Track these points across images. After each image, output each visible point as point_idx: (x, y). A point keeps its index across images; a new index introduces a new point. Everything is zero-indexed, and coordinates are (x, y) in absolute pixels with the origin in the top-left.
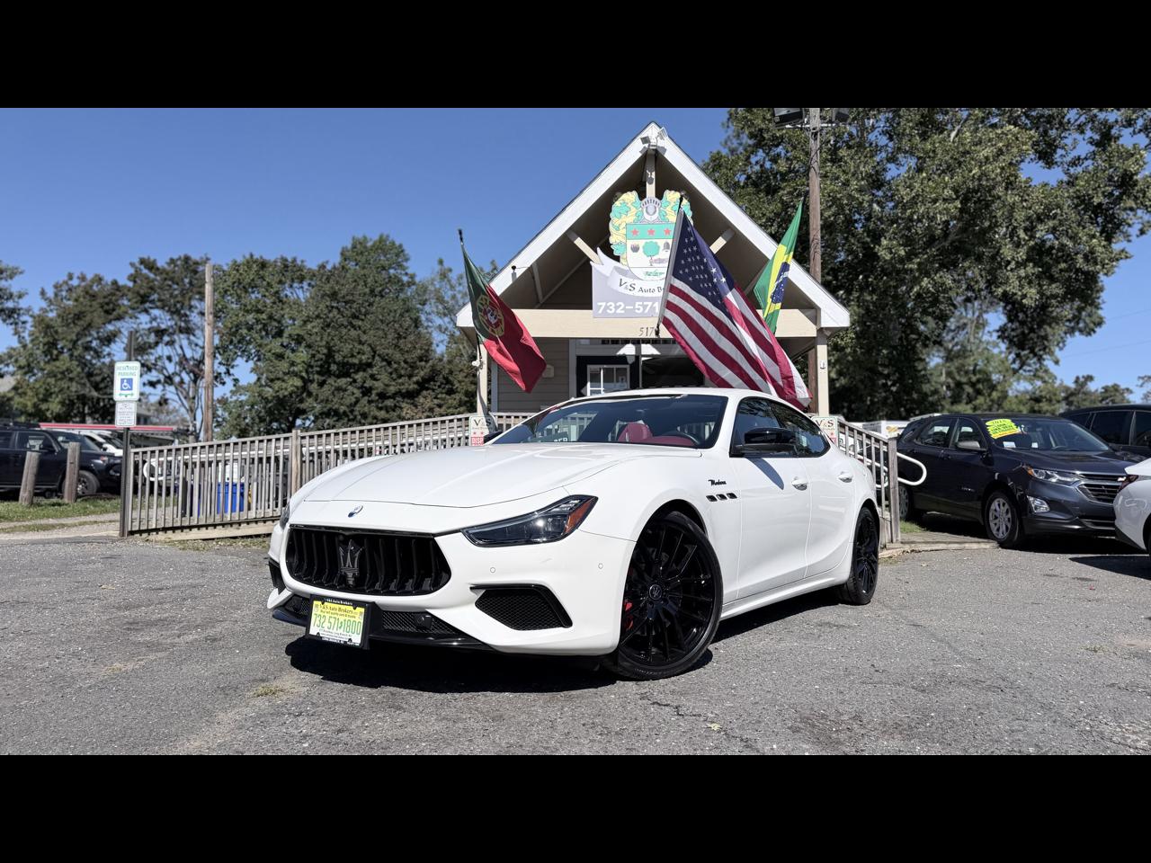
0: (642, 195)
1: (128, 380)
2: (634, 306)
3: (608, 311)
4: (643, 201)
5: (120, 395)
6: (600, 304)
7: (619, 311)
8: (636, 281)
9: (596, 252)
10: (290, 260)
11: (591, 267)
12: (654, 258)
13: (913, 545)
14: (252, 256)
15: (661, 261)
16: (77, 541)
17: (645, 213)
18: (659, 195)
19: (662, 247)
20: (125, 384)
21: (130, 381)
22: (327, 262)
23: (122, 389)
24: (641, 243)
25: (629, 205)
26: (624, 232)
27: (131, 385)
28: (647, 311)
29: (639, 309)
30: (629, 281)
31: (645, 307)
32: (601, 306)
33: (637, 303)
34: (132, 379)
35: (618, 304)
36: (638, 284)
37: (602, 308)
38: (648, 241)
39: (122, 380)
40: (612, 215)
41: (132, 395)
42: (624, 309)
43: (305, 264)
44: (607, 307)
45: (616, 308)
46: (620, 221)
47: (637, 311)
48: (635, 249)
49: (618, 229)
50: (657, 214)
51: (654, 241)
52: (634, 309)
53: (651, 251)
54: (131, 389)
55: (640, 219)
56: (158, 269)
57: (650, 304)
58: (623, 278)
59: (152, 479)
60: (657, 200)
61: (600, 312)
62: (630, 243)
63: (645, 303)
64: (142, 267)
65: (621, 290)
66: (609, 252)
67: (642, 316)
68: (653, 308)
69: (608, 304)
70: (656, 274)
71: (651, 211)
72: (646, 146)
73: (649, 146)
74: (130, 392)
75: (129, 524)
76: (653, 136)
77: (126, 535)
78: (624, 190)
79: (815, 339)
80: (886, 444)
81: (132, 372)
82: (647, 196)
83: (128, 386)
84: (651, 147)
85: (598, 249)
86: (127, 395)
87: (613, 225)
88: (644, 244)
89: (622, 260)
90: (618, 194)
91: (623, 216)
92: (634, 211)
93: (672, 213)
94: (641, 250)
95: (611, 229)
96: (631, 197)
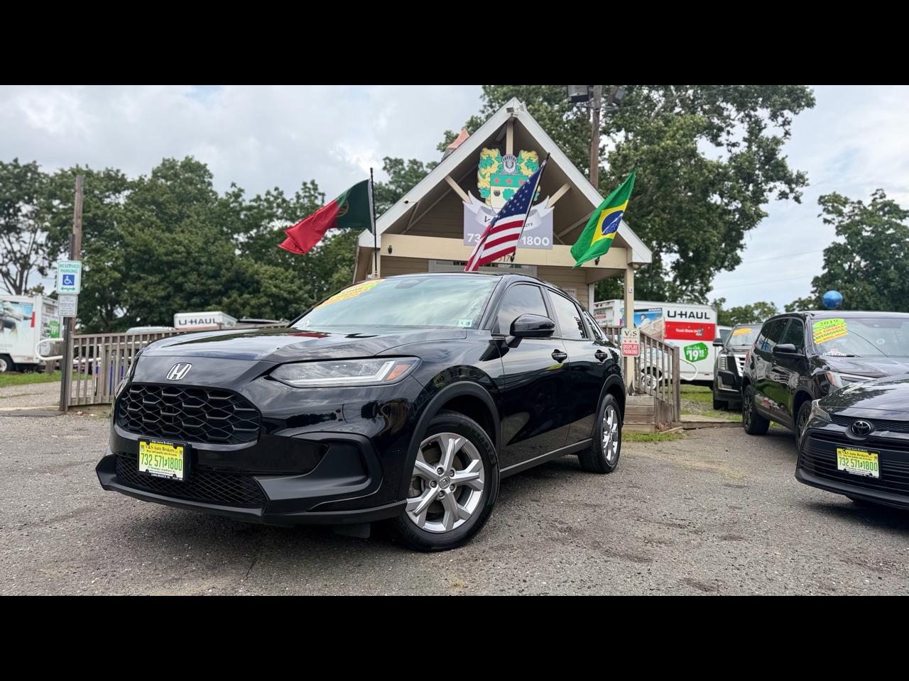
0: (503, 153)
1: (69, 276)
3: (476, 241)
4: (504, 157)
5: (62, 289)
6: (469, 234)
9: (467, 194)
11: (463, 205)
13: (689, 424)
17: (505, 168)
18: (516, 153)
20: (67, 279)
21: (72, 277)
23: (64, 284)
24: (501, 189)
25: (493, 159)
26: (489, 179)
27: (73, 281)
32: (470, 236)
34: (74, 276)
37: (471, 238)
38: (507, 188)
39: (65, 277)
40: (479, 166)
41: (74, 289)
44: (475, 238)
46: (486, 171)
48: (497, 194)
49: (484, 177)
50: (514, 168)
51: (511, 188)
53: (509, 196)
54: (73, 284)
55: (501, 168)
58: (487, 215)
60: (514, 157)
61: (469, 241)
62: (494, 189)
66: (477, 195)
69: (476, 235)
71: (510, 165)
72: (509, 114)
73: (512, 114)
74: (72, 287)
75: (69, 400)
76: (515, 108)
77: (66, 409)
78: (490, 148)
79: (625, 270)
80: (672, 350)
81: (74, 269)
82: (507, 153)
83: (70, 282)
84: (514, 116)
85: (469, 192)
86: (68, 289)
87: (481, 174)
88: (503, 190)
89: (487, 202)
90: (485, 150)
91: (489, 167)
92: (496, 164)
93: (526, 168)
94: (501, 195)
95: (479, 177)
96: (495, 153)
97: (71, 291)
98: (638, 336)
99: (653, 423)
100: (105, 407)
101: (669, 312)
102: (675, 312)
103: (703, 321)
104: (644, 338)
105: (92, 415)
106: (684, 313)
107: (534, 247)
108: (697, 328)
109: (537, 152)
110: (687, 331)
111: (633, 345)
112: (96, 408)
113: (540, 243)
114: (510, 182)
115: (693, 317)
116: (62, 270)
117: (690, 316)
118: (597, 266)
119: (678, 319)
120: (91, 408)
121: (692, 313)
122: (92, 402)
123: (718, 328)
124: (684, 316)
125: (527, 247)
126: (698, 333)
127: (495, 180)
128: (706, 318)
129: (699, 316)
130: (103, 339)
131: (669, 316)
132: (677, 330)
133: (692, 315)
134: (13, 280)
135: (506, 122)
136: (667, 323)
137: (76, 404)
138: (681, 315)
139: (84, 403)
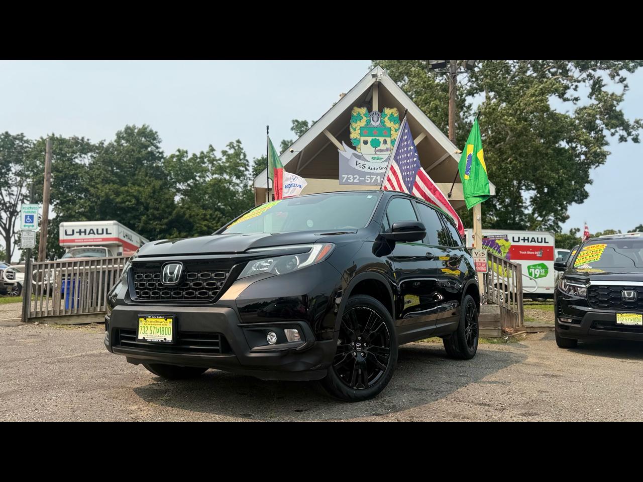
0: (370, 110)
1: (30, 216)
2: (365, 178)
3: (349, 181)
4: (371, 113)
5: (25, 226)
6: (343, 176)
7: (355, 181)
8: (366, 163)
9: (342, 144)
11: (338, 153)
12: (377, 149)
13: (532, 329)
15: (381, 151)
17: (371, 120)
18: (381, 110)
19: (382, 142)
20: (28, 219)
21: (32, 217)
22: (105, 141)
23: (26, 222)
24: (369, 139)
25: (362, 115)
26: (359, 131)
28: (372, 181)
29: (368, 180)
30: (362, 162)
31: (371, 179)
33: (367, 176)
34: (33, 216)
35: (355, 177)
36: (368, 165)
37: (345, 178)
38: (374, 138)
39: (26, 216)
40: (351, 121)
41: (33, 226)
42: (359, 180)
43: (90, 141)
44: (348, 178)
45: (354, 179)
46: (356, 125)
47: (366, 181)
48: (366, 143)
49: (355, 130)
50: (379, 122)
51: (377, 138)
52: (365, 180)
53: (375, 144)
54: (32, 222)
55: (368, 122)
57: (375, 177)
58: (358, 160)
60: (379, 113)
61: (344, 181)
62: (363, 139)
63: (372, 176)
65: (357, 167)
66: (350, 144)
67: (370, 184)
68: (376, 180)
69: (349, 176)
70: (378, 159)
71: (375, 119)
72: (374, 80)
73: (376, 79)
74: (31, 224)
75: (29, 313)
76: (379, 74)
77: (27, 320)
78: (360, 107)
80: (516, 267)
81: (33, 210)
82: (373, 110)
83: (31, 221)
84: (378, 80)
85: (343, 142)
86: (29, 226)
87: (352, 127)
88: (371, 140)
89: (357, 149)
90: (355, 108)
91: (358, 122)
92: (365, 119)
93: (389, 121)
94: (369, 143)
95: (351, 130)
96: (363, 111)
97: (31, 228)
98: (486, 255)
99: (500, 328)
100: (56, 319)
101: (513, 238)
102: (519, 238)
103: (543, 244)
104: (491, 258)
105: (46, 325)
106: (526, 238)
108: (537, 251)
109: (397, 108)
110: (529, 253)
111: (482, 263)
112: (50, 319)
114: (375, 133)
115: (535, 241)
116: (24, 212)
117: (532, 241)
119: (521, 243)
120: (45, 319)
121: (533, 238)
122: (46, 315)
123: (556, 251)
124: (526, 241)
126: (538, 254)
127: (364, 131)
128: (545, 242)
129: (540, 240)
130: (55, 265)
131: (514, 241)
132: (521, 252)
133: (533, 240)
134: (4, 224)
135: (372, 86)
136: (512, 247)
137: (34, 316)
138: (524, 240)
139: (40, 316)
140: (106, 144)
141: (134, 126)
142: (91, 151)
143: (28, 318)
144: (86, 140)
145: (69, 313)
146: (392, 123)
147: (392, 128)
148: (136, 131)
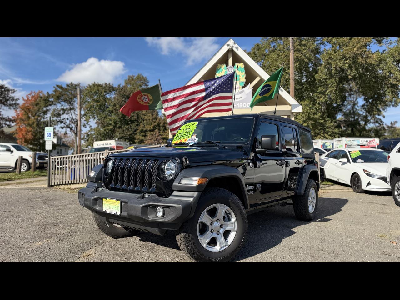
0: (227, 65)
4: (228, 67)
5: (47, 138)
10: (108, 84)
13: (325, 190)
14: (95, 83)
16: (33, 189)
17: (228, 71)
18: (233, 65)
20: (48, 135)
21: (50, 134)
22: (121, 84)
23: (47, 136)
25: (222, 69)
39: (47, 133)
40: (216, 72)
41: (51, 138)
43: (113, 85)
46: (219, 74)
54: (50, 136)
55: (226, 72)
56: (63, 88)
59: (58, 166)
60: (232, 66)
64: (57, 88)
71: (230, 70)
74: (50, 137)
75: (50, 183)
76: (231, 44)
78: (221, 64)
79: (290, 116)
81: (51, 130)
82: (229, 65)
83: (49, 136)
84: (230, 48)
86: (49, 139)
87: (217, 76)
90: (219, 65)
91: (220, 72)
92: (224, 70)
93: (238, 71)
96: (223, 66)
97: (50, 139)
107: (243, 108)
109: (243, 63)
113: (246, 106)
116: (46, 131)
118: (275, 115)
125: (240, 108)
135: (228, 51)
139: (57, 184)
140: (121, 86)
141: (133, 76)
142: (114, 90)
143: (51, 186)
144: (111, 84)
145: (70, 183)
146: (240, 72)
147: (240, 75)
148: (135, 77)
